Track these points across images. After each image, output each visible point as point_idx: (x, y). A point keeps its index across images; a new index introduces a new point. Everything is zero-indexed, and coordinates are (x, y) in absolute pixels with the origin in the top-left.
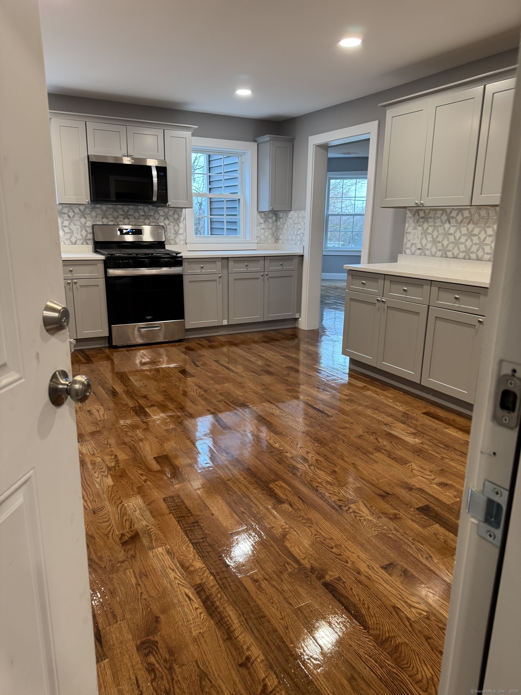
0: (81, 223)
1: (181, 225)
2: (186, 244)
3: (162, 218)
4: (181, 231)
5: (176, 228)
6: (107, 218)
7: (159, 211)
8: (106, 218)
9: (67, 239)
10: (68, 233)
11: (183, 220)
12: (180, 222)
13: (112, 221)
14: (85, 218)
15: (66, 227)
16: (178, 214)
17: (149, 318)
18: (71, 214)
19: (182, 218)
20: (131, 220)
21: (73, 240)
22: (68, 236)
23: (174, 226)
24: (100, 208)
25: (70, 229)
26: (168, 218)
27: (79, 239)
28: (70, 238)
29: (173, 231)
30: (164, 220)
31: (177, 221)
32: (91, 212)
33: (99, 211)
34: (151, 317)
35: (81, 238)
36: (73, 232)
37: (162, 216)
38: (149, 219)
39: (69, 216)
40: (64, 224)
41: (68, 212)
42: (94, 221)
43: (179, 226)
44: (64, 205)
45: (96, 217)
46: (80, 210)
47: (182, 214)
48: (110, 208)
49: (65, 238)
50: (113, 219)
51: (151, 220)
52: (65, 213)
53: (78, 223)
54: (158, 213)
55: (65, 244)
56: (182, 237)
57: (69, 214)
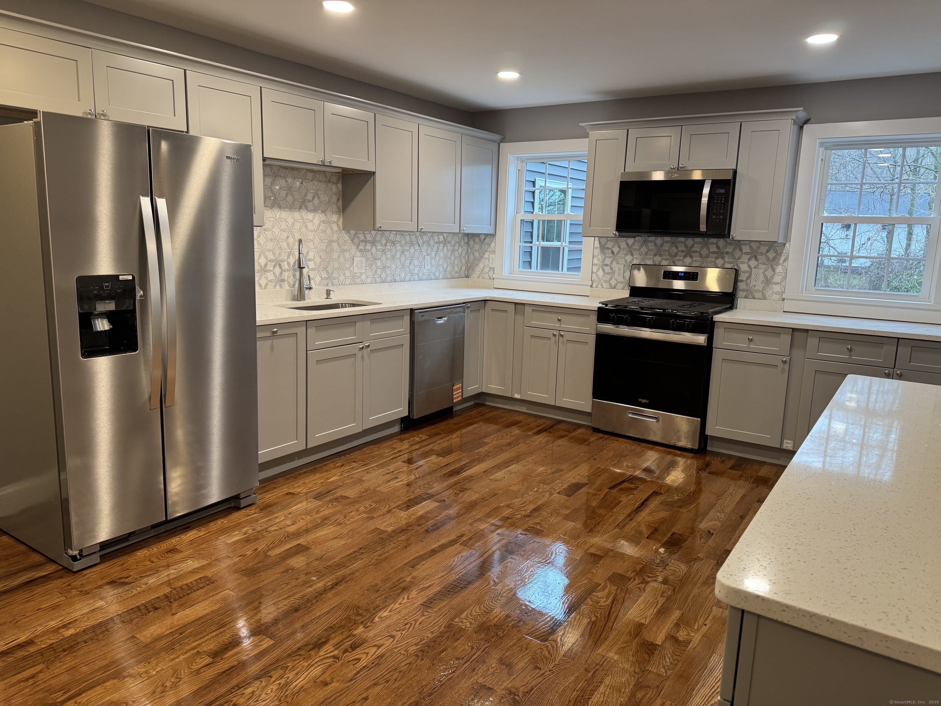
0: (626, 262)
1: (779, 269)
2: (783, 300)
3: (745, 258)
4: (777, 279)
5: (769, 273)
6: (661, 255)
7: (742, 247)
8: (659, 256)
9: (606, 281)
10: (608, 273)
11: (785, 261)
12: (778, 264)
13: (667, 260)
14: (632, 255)
15: (607, 265)
16: (776, 252)
17: (644, 401)
18: (616, 249)
19: (783, 258)
20: (694, 259)
21: (613, 282)
22: (608, 277)
23: (766, 270)
24: (654, 242)
25: (611, 269)
26: (756, 257)
27: (621, 282)
28: (610, 280)
29: (762, 278)
30: (749, 259)
31: (773, 263)
32: (641, 246)
33: (651, 246)
34: (647, 401)
35: (623, 280)
36: (614, 272)
37: (746, 253)
38: (723, 258)
39: (613, 252)
40: (606, 262)
41: (613, 247)
42: (643, 259)
43: (774, 270)
44: (609, 239)
45: (646, 254)
46: (627, 244)
47: (784, 251)
48: (667, 242)
49: (604, 279)
50: (669, 257)
51: (726, 260)
52: (608, 249)
53: (622, 261)
54: (741, 250)
55: (602, 287)
56: (776, 288)
57: (613, 249)
